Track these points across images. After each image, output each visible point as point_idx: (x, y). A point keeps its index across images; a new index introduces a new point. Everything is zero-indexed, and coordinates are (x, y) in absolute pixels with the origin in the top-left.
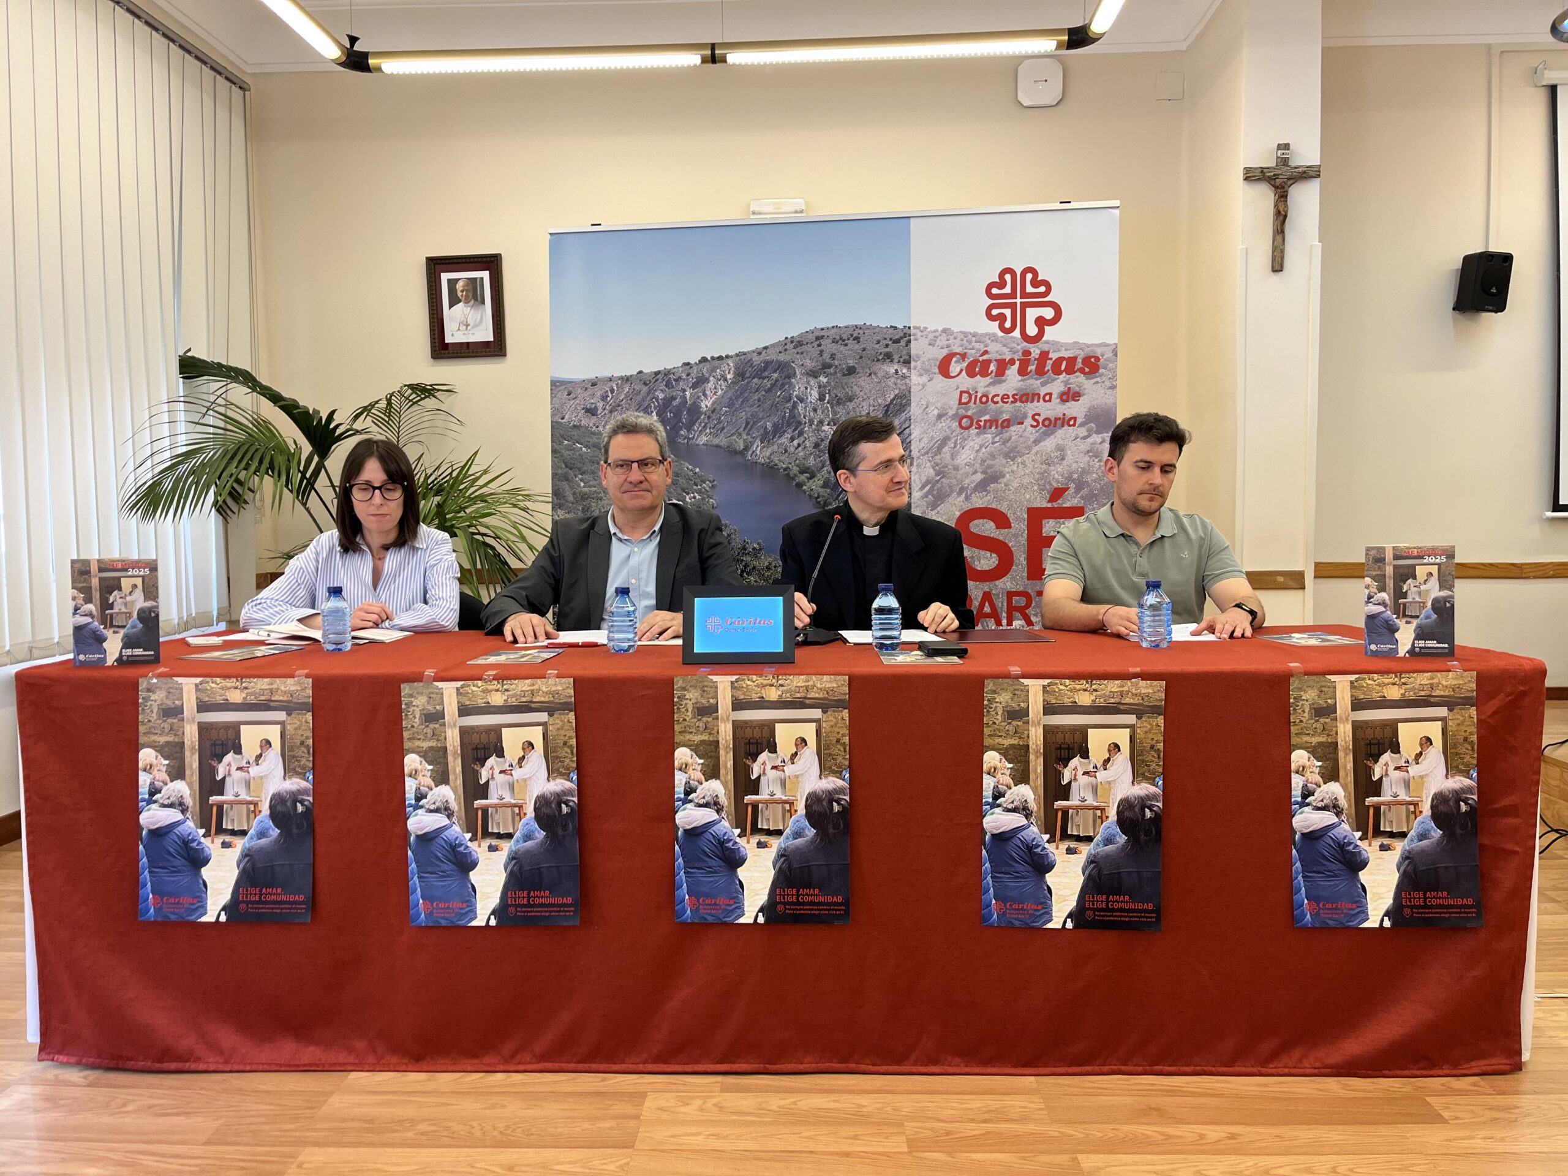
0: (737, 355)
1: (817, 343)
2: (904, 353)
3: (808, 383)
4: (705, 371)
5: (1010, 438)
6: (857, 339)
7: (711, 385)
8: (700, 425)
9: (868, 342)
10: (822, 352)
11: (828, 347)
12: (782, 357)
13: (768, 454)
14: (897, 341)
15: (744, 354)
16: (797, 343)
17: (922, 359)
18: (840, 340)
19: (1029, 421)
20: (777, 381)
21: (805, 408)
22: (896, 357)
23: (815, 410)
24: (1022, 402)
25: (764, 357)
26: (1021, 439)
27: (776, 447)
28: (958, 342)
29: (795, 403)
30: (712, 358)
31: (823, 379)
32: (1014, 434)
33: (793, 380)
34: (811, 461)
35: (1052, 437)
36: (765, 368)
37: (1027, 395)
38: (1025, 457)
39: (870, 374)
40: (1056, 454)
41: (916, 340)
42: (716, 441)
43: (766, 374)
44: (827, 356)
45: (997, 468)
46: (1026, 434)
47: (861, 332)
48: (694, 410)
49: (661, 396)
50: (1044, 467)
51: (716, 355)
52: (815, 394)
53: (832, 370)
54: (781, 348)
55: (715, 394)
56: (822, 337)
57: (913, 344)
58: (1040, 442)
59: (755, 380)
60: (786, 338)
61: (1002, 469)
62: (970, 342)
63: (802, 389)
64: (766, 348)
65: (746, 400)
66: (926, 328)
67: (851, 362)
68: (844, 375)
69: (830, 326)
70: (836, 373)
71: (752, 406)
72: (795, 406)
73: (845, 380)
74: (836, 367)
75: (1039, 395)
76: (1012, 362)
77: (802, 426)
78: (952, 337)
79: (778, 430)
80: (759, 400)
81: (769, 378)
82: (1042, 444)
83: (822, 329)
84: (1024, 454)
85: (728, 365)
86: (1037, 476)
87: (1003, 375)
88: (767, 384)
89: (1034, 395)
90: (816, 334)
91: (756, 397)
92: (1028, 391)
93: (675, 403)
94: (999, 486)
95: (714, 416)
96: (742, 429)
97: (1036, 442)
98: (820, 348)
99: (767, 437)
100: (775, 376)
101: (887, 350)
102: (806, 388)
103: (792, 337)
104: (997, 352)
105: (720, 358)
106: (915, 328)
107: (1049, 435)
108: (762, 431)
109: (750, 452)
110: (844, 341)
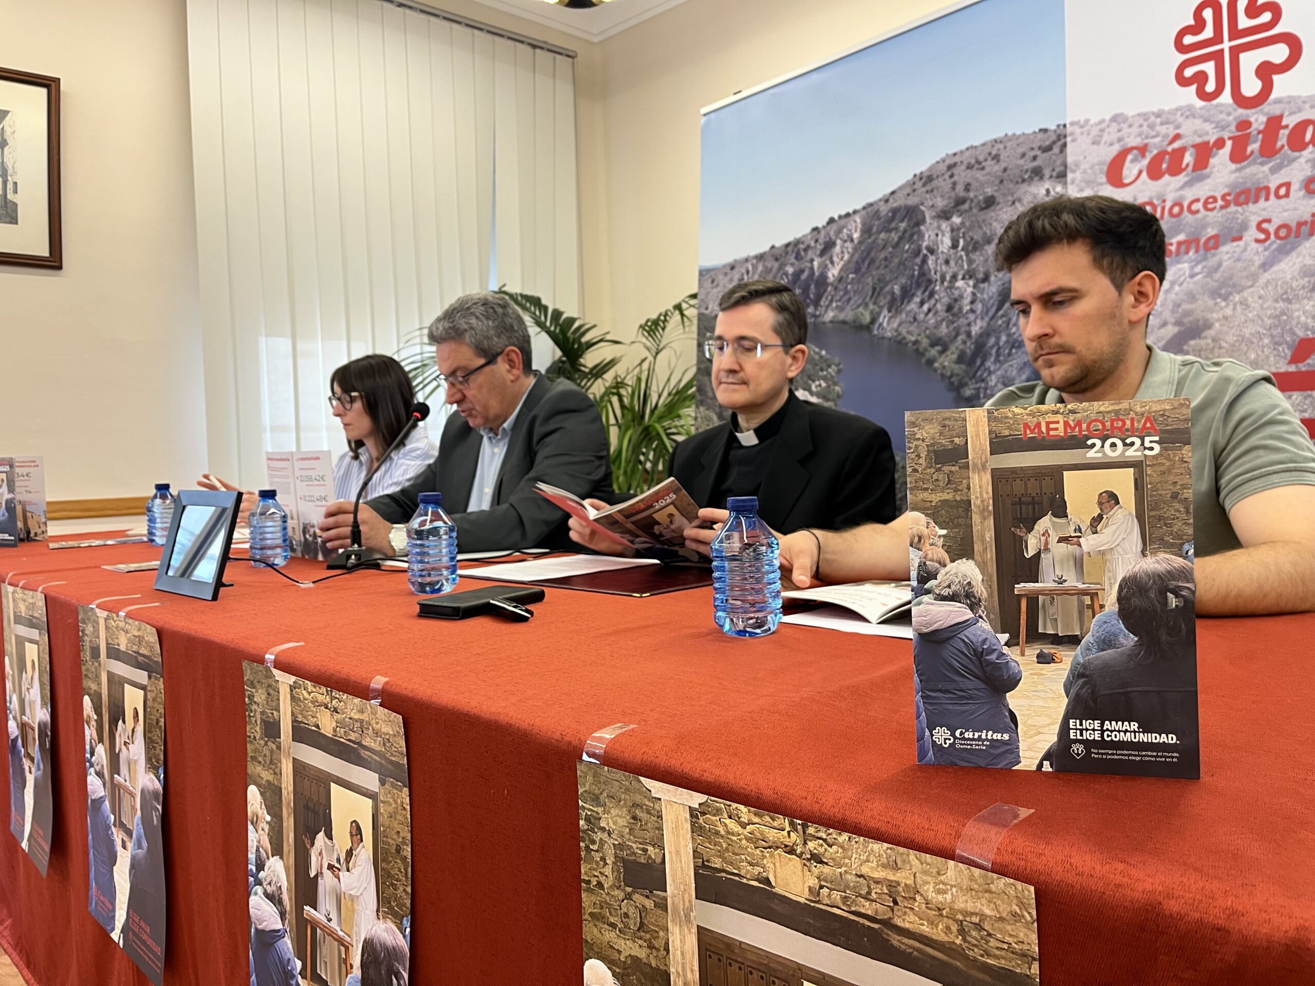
0: (864, 208)
1: (949, 173)
2: (1058, 162)
3: (939, 228)
4: (832, 233)
5: (1220, 265)
6: (996, 158)
7: (837, 249)
8: (827, 298)
9: (1010, 158)
10: (954, 184)
11: (962, 176)
12: (912, 201)
13: (895, 325)
14: (1048, 149)
15: (871, 205)
16: (927, 179)
17: (1082, 167)
18: (976, 165)
19: (1252, 233)
20: (905, 231)
21: (936, 261)
22: (1047, 172)
23: (947, 262)
24: (1238, 204)
25: (893, 204)
26: (1239, 264)
27: (904, 315)
28: (1135, 130)
29: (925, 256)
30: (840, 217)
31: (956, 220)
32: (1226, 257)
33: (922, 228)
34: (944, 330)
35: (1294, 254)
36: (893, 219)
37: (1246, 192)
38: (1246, 294)
39: (1014, 203)
40: (1302, 282)
41: (1074, 140)
42: (842, 316)
43: (893, 225)
44: (960, 188)
45: (1199, 314)
46: (1247, 255)
47: (1001, 146)
48: (822, 281)
49: (790, 270)
50: (1281, 305)
51: (843, 213)
52: (947, 241)
53: (966, 206)
54: (909, 190)
55: (842, 259)
56: (955, 165)
57: (1069, 149)
58: (1271, 266)
59: (883, 235)
60: (915, 176)
61: (1208, 315)
62: (1152, 126)
63: (933, 237)
64: (893, 193)
65: (872, 261)
66: (1087, 121)
67: (989, 191)
68: (982, 209)
69: (963, 147)
70: (971, 208)
71: (878, 268)
72: (924, 260)
73: (982, 216)
74: (972, 201)
75: (1267, 189)
76: (1220, 143)
77: (932, 286)
78: (1125, 126)
79: (907, 294)
80: (886, 259)
81: (896, 229)
82: (1275, 268)
83: (955, 154)
84: (1244, 288)
85: (855, 222)
86: (1268, 322)
87: (1205, 167)
88: (894, 236)
89: (1259, 190)
90: (948, 162)
91: (882, 255)
92: (1249, 185)
93: (804, 276)
94: (1202, 342)
95: (841, 287)
96: (868, 298)
97: (1266, 266)
98: (953, 180)
99: (895, 305)
100: (903, 225)
101: (1035, 164)
102: (937, 235)
103: (921, 173)
104: (1195, 133)
105: (848, 215)
106: (1072, 124)
107: (1288, 253)
108: (889, 297)
109: (877, 325)
110: (980, 163)
